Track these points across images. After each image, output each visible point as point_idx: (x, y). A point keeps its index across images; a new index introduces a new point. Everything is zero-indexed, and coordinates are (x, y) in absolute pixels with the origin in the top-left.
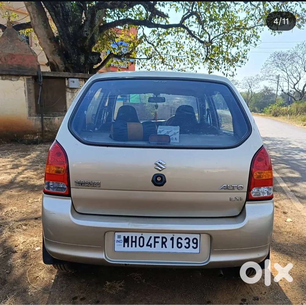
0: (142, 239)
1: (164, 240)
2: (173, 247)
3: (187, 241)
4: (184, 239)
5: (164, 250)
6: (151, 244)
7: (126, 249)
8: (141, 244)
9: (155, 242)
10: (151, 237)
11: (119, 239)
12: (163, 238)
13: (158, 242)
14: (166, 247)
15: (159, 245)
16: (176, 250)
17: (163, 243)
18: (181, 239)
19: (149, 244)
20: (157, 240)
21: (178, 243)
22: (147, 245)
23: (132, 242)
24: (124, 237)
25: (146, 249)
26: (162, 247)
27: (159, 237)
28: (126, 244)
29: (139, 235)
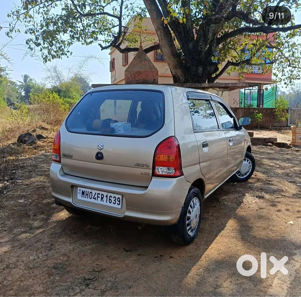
0: (91, 194)
1: (103, 196)
2: (107, 202)
3: (115, 199)
4: (113, 197)
5: (102, 203)
6: (96, 198)
7: (83, 199)
8: (91, 197)
9: (98, 197)
10: (96, 193)
11: (80, 192)
12: (102, 195)
13: (99, 197)
14: (103, 201)
15: (99, 199)
16: (108, 204)
17: (102, 198)
18: (112, 197)
19: (95, 198)
20: (99, 195)
21: (110, 199)
22: (94, 198)
23: (86, 195)
24: (82, 191)
25: (93, 200)
26: (101, 201)
27: (100, 194)
28: (83, 196)
29: (90, 191)
